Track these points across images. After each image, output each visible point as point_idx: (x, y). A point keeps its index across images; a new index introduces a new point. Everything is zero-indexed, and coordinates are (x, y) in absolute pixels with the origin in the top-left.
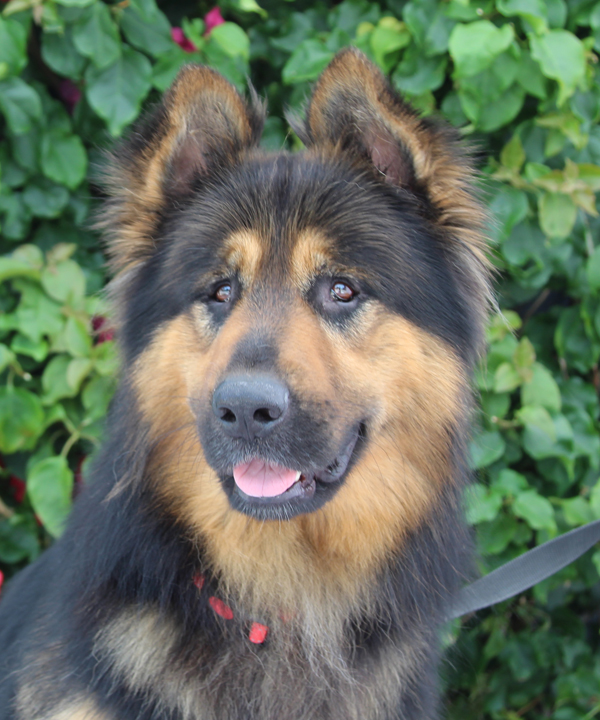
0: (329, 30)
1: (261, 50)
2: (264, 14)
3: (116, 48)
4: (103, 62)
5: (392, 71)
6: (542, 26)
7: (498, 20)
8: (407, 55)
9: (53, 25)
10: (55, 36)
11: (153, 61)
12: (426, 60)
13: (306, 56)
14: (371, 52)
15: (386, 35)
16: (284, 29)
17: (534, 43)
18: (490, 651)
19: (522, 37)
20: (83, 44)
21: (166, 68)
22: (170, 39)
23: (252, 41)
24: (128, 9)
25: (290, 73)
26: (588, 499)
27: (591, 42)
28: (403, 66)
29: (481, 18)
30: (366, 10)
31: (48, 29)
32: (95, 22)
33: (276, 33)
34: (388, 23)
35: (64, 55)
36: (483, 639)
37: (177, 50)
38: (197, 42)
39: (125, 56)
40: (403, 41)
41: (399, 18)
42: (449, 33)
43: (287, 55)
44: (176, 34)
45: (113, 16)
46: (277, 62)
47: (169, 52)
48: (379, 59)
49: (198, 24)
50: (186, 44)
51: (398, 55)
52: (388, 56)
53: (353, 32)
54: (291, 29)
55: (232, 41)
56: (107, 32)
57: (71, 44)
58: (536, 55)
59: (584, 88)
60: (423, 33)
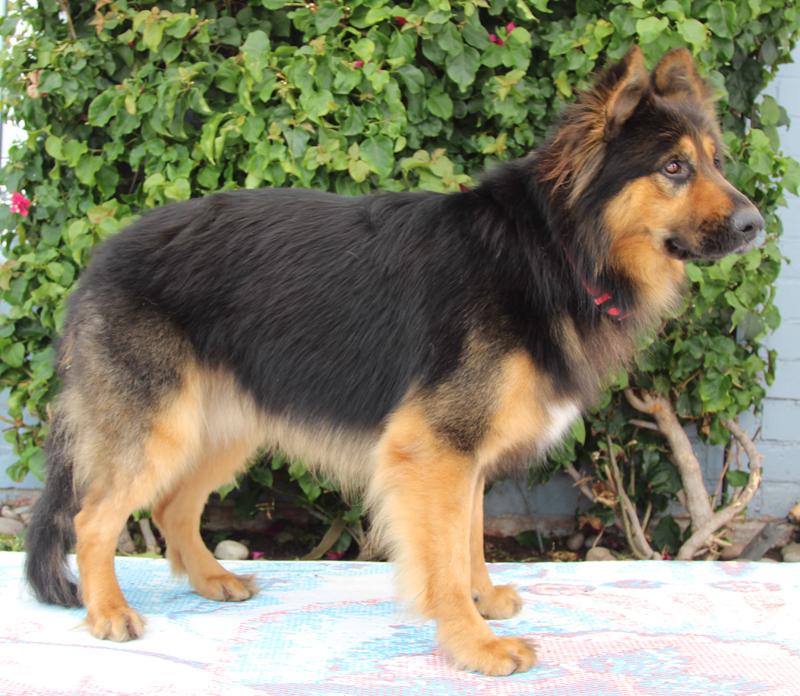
0: (571, 29)
1: (537, 42)
2: (538, 21)
3: (461, 46)
4: (454, 53)
5: (606, 47)
6: (682, 17)
7: (660, 16)
8: (613, 39)
9: (428, 36)
10: (428, 41)
11: (481, 52)
12: (623, 40)
13: (560, 42)
14: (594, 38)
15: (602, 28)
16: (548, 31)
17: (678, 26)
18: (676, 349)
19: (673, 23)
20: (443, 45)
21: (489, 54)
22: (489, 40)
23: (532, 38)
24: (465, 25)
25: (553, 52)
26: (719, 265)
27: (707, 24)
28: (611, 45)
29: (650, 16)
30: (590, 18)
31: (424, 38)
32: (449, 32)
33: (544, 33)
34: (601, 23)
35: (434, 52)
36: (672, 342)
37: (494, 45)
38: (504, 39)
39: (466, 50)
40: (611, 31)
41: (608, 21)
42: (634, 25)
43: (550, 43)
44: (493, 37)
45: (458, 29)
46: (546, 48)
47: (490, 47)
48: (599, 42)
49: (503, 29)
50: (498, 41)
51: (608, 39)
52: (604, 40)
53: (584, 29)
54: (551, 30)
55: (522, 36)
56: (455, 38)
57: (438, 46)
58: (680, 32)
59: (706, 49)
60: (621, 26)
